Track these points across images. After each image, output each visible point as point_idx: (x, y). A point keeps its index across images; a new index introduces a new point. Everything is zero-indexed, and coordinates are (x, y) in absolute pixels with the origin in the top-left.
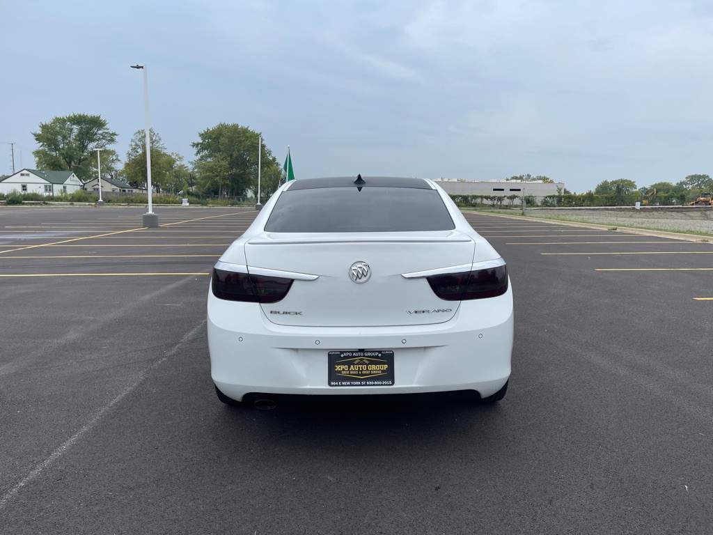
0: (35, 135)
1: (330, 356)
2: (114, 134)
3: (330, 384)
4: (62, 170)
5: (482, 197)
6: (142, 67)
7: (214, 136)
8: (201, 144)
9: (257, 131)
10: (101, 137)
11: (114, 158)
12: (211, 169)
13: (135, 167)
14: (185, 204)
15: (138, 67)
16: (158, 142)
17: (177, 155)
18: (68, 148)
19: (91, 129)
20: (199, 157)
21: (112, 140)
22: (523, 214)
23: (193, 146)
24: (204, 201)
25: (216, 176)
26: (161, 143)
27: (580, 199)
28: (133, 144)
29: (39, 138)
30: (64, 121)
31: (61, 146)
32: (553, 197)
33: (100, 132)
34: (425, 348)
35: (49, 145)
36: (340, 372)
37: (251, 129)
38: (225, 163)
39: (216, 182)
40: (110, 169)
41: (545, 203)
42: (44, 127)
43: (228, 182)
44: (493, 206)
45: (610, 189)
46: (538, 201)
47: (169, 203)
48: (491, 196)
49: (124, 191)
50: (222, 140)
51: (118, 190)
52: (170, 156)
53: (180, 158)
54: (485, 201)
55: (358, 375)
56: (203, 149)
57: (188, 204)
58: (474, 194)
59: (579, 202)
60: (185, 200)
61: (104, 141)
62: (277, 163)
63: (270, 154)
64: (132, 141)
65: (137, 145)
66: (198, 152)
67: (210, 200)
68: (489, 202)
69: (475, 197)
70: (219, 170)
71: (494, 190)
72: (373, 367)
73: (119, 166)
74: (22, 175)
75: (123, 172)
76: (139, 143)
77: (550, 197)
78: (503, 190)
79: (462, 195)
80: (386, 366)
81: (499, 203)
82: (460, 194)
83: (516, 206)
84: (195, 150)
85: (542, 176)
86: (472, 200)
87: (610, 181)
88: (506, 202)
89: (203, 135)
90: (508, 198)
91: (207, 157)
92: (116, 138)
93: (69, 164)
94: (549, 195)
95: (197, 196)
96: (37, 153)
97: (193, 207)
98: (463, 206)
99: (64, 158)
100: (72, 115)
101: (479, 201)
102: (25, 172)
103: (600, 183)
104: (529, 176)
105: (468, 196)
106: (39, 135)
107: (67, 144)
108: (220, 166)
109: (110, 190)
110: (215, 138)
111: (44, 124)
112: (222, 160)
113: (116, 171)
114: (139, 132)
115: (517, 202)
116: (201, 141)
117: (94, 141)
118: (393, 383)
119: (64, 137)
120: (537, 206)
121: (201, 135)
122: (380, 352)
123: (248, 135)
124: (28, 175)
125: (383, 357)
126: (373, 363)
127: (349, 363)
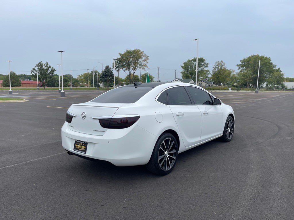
0: (182, 66)
1: (75, 141)
2: (208, 64)
3: (74, 150)
4: (189, 78)
6: (197, 40)
7: (247, 61)
8: (241, 65)
9: (268, 57)
10: (203, 65)
11: (209, 73)
12: (244, 75)
13: (215, 76)
14: (230, 90)
15: (196, 40)
16: (224, 65)
17: (232, 70)
18: (192, 70)
19: (200, 63)
20: (240, 70)
21: (207, 66)
23: (237, 66)
24: (239, 89)
25: (246, 78)
26: (225, 66)
28: (214, 67)
29: (183, 67)
30: (191, 61)
31: (190, 70)
33: (203, 63)
34: (95, 143)
35: (186, 70)
36: (76, 146)
37: (265, 56)
38: (250, 72)
39: (246, 81)
40: (207, 77)
42: (185, 63)
43: (251, 80)
47: (224, 90)
49: (210, 85)
50: (250, 62)
51: (207, 85)
52: (230, 71)
53: (234, 71)
55: (79, 148)
56: (241, 67)
57: (231, 90)
60: (230, 88)
61: (204, 67)
62: (280, 71)
63: (275, 67)
64: (214, 66)
65: (215, 67)
66: (239, 68)
67: (242, 89)
70: (248, 76)
72: (83, 147)
73: (210, 76)
74: (176, 81)
75: (211, 78)
76: (217, 66)
80: (85, 147)
84: (238, 68)
89: (242, 61)
91: (243, 70)
92: (208, 65)
93: (192, 76)
95: (236, 86)
96: (182, 73)
97: (233, 91)
99: (190, 74)
100: (194, 58)
102: (177, 79)
106: (183, 66)
107: (192, 69)
108: (249, 74)
109: (205, 85)
110: (247, 62)
111: (185, 62)
112: (250, 71)
113: (209, 78)
114: (217, 62)
116: (241, 64)
117: (200, 67)
118: (86, 153)
119: (191, 67)
121: (241, 61)
122: (84, 142)
123: (263, 59)
124: (177, 80)
125: (85, 144)
126: (83, 145)
127: (78, 144)
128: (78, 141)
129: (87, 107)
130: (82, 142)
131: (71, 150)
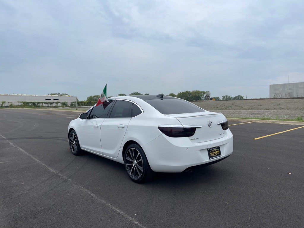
1: (208, 151)
3: (210, 159)
5: (42, 103)
22: (77, 110)
27: (86, 103)
32: (75, 102)
36: (211, 155)
41: (72, 105)
44: (48, 107)
45: (93, 99)
46: (69, 104)
48: (47, 102)
54: (44, 105)
55: (214, 155)
58: (39, 102)
59: (85, 104)
68: (47, 105)
69: (39, 103)
71: (46, 99)
72: (217, 152)
77: (74, 102)
78: (50, 99)
79: (32, 102)
80: (219, 151)
81: (51, 105)
82: (31, 102)
83: (59, 107)
85: (65, 93)
86: (37, 104)
87: (92, 96)
88: (54, 105)
90: (55, 103)
94: (73, 101)
98: (33, 107)
101: (41, 104)
103: (89, 96)
104: (59, 93)
105: (35, 103)
115: (59, 105)
118: (221, 155)
120: (69, 106)
122: (217, 147)
125: (218, 148)
126: (217, 150)
127: (212, 152)
128: (211, 149)
129: (213, 116)
130: (215, 148)
131: (206, 162)
